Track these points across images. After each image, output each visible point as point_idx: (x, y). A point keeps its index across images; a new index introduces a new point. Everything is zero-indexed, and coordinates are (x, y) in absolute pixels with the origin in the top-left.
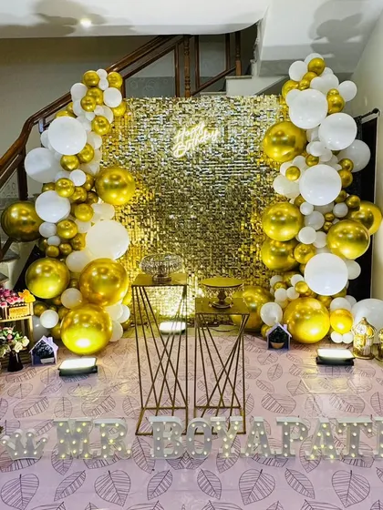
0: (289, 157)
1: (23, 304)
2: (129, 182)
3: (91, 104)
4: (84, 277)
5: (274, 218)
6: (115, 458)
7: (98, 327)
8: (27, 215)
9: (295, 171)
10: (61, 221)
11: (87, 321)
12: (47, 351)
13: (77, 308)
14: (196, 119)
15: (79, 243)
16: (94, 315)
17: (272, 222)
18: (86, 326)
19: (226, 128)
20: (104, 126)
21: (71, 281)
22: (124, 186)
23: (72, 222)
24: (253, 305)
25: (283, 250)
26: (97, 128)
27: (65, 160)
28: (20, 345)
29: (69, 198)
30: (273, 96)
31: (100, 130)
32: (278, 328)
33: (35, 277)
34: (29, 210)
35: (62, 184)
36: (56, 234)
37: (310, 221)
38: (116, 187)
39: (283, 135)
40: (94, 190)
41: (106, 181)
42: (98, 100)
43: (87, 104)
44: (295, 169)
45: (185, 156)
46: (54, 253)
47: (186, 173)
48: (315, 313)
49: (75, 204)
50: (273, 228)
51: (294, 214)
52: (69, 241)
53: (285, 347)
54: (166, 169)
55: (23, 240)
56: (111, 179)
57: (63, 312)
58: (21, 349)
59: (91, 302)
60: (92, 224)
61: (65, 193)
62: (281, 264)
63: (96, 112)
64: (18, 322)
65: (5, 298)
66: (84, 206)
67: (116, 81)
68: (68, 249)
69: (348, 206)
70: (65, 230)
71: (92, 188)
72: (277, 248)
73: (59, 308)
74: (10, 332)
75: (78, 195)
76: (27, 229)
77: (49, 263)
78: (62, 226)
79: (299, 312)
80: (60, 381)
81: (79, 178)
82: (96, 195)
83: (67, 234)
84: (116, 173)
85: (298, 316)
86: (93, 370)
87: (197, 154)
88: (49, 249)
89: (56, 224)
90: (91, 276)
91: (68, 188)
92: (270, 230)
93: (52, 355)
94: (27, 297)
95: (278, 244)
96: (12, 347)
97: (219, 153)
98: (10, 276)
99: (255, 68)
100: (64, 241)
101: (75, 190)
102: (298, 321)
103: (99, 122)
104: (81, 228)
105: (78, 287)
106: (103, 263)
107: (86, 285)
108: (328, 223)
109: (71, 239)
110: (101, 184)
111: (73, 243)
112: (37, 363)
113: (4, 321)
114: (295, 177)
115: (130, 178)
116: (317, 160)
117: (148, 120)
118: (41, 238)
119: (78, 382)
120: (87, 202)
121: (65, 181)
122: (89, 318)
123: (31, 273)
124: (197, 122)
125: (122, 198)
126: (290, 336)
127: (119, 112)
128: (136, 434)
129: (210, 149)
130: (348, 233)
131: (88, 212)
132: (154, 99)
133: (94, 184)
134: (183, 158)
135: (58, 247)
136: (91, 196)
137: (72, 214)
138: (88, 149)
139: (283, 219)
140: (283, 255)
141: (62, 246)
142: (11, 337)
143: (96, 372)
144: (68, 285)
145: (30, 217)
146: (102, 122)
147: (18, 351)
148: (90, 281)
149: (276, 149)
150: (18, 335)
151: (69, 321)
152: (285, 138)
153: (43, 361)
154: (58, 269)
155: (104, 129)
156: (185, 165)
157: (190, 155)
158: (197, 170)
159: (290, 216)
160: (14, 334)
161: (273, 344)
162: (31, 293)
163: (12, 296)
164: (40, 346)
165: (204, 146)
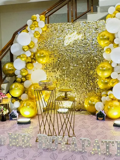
1: (7, 98)
3: (33, 27)
4: (29, 89)
5: (101, 68)
6: (26, 147)
7: (33, 108)
9: (110, 50)
10: (22, 69)
11: (29, 105)
12: (14, 115)
13: (26, 101)
14: (74, 30)
15: (29, 77)
16: (32, 104)
17: (100, 70)
18: (28, 107)
19: (85, 34)
20: (38, 35)
21: (25, 91)
22: (45, 56)
24: (94, 103)
25: (106, 81)
26: (35, 36)
27: (24, 47)
28: (6, 112)
29: (25, 61)
30: (103, 20)
31: (37, 36)
32: (100, 112)
33: (12, 89)
35: (22, 56)
36: (20, 74)
37: (115, 70)
38: (42, 57)
39: (104, 36)
41: (38, 55)
42: (36, 25)
43: (32, 27)
46: (19, 81)
47: (69, 51)
48: (116, 106)
49: (27, 63)
50: (101, 72)
51: (109, 67)
52: (25, 77)
53: (103, 120)
54: (62, 50)
55: (10, 76)
56: (40, 54)
57: (22, 102)
58: (6, 114)
59: (31, 99)
60: (34, 71)
61: (23, 59)
62: (105, 87)
63: (35, 30)
64: (6, 104)
65: (1, 96)
66: (30, 64)
67: (43, 18)
68: (24, 79)
70: (23, 72)
72: (104, 80)
73: (20, 100)
74: (2, 107)
75: (28, 60)
76: (11, 72)
77: (17, 84)
78: (22, 71)
80: (18, 125)
81: (29, 54)
83: (24, 74)
84: (43, 52)
85: (109, 107)
86: (29, 123)
87: (74, 44)
88: (18, 79)
89: (20, 70)
91: (24, 57)
92: (100, 73)
93: (16, 117)
94: (9, 96)
95: (104, 79)
96: (2, 113)
97: (82, 43)
100: (23, 76)
101: (27, 58)
102: (108, 109)
103: (36, 33)
104: (29, 72)
105: (27, 94)
106: (36, 85)
107: (29, 92)
112: (11, 119)
114: (109, 52)
115: (47, 54)
116: (118, 45)
117: (55, 31)
118: (16, 75)
119: (22, 126)
120: (32, 62)
121: (23, 55)
122: (30, 104)
123: (11, 87)
124: (74, 32)
125: (44, 61)
126: (105, 115)
127: (44, 29)
128: (36, 141)
129: (79, 41)
131: (31, 66)
132: (58, 24)
133: (34, 56)
134: (68, 45)
135: (21, 79)
136: (33, 60)
137: (26, 66)
138: (32, 43)
139: (104, 69)
140: (106, 83)
141: (22, 78)
142: (3, 109)
143: (30, 123)
144: (24, 93)
145: (12, 68)
146: (37, 33)
147: (4, 114)
148: (31, 91)
149: (102, 42)
150: (5, 109)
151: (23, 105)
152: (105, 37)
153: (13, 119)
154: (20, 87)
155: (38, 36)
156: (69, 48)
157: (71, 44)
158: (74, 50)
159: (107, 68)
160: (4, 108)
161: (98, 118)
162: (10, 94)
163: (4, 95)
164: (12, 113)
165: (76, 41)
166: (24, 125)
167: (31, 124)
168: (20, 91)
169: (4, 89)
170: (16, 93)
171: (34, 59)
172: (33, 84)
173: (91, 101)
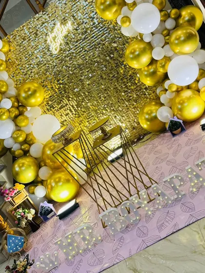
0: (118, 12)
1: (19, 192)
2: (37, 87)
4: (44, 157)
5: (131, 56)
6: (95, 245)
7: (68, 181)
9: (127, 19)
10: (13, 133)
11: (59, 181)
12: (47, 210)
13: (51, 176)
14: (53, 22)
15: (31, 139)
16: (62, 175)
17: (132, 59)
18: (61, 184)
19: (73, 17)
20: (2, 64)
21: (39, 164)
22: (35, 92)
23: (19, 130)
24: (154, 115)
25: (152, 70)
28: (31, 215)
29: (9, 118)
31: (1, 68)
32: (171, 121)
33: (17, 174)
36: (16, 143)
37: (154, 44)
38: (31, 95)
40: (20, 107)
41: (23, 95)
44: (125, 19)
45: (61, 50)
46: (20, 153)
47: (68, 59)
48: (189, 98)
49: (15, 119)
50: (135, 62)
51: (142, 46)
52: (25, 142)
53: (183, 130)
54: (55, 64)
56: (26, 92)
57: (45, 183)
58: (32, 217)
59: (56, 169)
60: (32, 124)
61: (4, 117)
62: (156, 80)
64: (24, 202)
65: (8, 194)
66: (20, 117)
68: (27, 147)
70: (18, 137)
71: (18, 103)
72: (147, 71)
73: (42, 182)
74: (21, 211)
75: (12, 113)
77: (21, 161)
78: (15, 136)
79: (180, 103)
80: (62, 222)
81: (7, 104)
82: (24, 106)
83: (21, 139)
84: (27, 86)
85: (180, 106)
86: (76, 206)
87: (67, 44)
88: (16, 153)
89: (12, 137)
90: (48, 155)
91: (4, 113)
92: (135, 65)
93: (52, 211)
94: (20, 187)
95: (146, 68)
96: (26, 218)
97: (79, 34)
100: (22, 143)
101: (9, 112)
102: (181, 110)
104: (27, 130)
105: (45, 165)
106: (50, 143)
107: (48, 161)
108: (167, 38)
110: (22, 99)
111: (28, 142)
112: (46, 219)
113: (15, 207)
114: (128, 23)
115: (36, 85)
116: (134, 4)
117: (26, 41)
119: (69, 218)
120: (21, 114)
122: (60, 178)
123: (14, 172)
124: (54, 24)
125: (39, 98)
126: (181, 121)
127: (6, 49)
128: (104, 227)
129: (72, 35)
130: (180, 37)
131: (24, 120)
133: (18, 101)
135: (21, 149)
136: (21, 109)
137: (16, 125)
139: (137, 53)
141: (23, 147)
142: (23, 213)
143: (78, 206)
144: (39, 167)
147: (31, 219)
148: (49, 158)
150: (26, 210)
151: (49, 186)
152: (108, 3)
153: (48, 216)
154: (27, 162)
155: (3, 66)
156: (64, 55)
157: (63, 47)
158: (73, 53)
159: (141, 48)
160: (24, 211)
161: (174, 132)
162: (20, 184)
163: (11, 192)
164: (42, 209)
165: (67, 36)
166: (71, 216)
167: (81, 206)
168: (32, 168)
169: (5, 182)
170: (28, 175)
171: (21, 105)
172: (45, 146)
173: (147, 113)
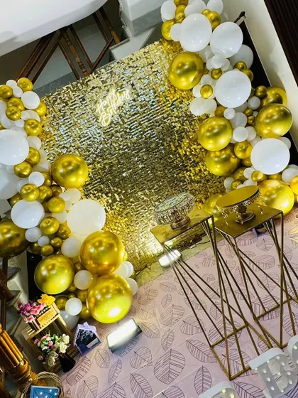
0: (197, 80)
1: (47, 309)
2: (80, 162)
3: (16, 112)
4: (84, 257)
5: (208, 134)
7: (119, 292)
8: (9, 231)
9: (207, 88)
10: (41, 221)
11: (108, 292)
12: (89, 336)
13: (93, 286)
14: (106, 88)
15: (65, 232)
16: (111, 285)
18: (109, 296)
19: (133, 85)
20: (36, 126)
21: (76, 265)
22: (77, 168)
23: (50, 217)
25: (224, 156)
26: (31, 131)
27: (18, 169)
28: (63, 344)
29: (38, 199)
30: (156, 43)
31: (35, 131)
33: (45, 280)
34: (9, 227)
35: (26, 190)
36: (43, 234)
38: (72, 171)
39: (183, 65)
40: (55, 183)
41: (61, 170)
42: (20, 107)
43: (13, 114)
44: (207, 87)
45: (112, 122)
46: (49, 250)
47: (119, 135)
48: (278, 190)
49: (45, 202)
50: (211, 141)
51: (222, 123)
52: (56, 235)
54: (102, 139)
55: (17, 254)
56: (64, 167)
57: (82, 295)
58: (66, 347)
59: (100, 275)
60: (68, 212)
61: (32, 197)
63: (23, 118)
64: (51, 326)
65: (29, 312)
66: (54, 200)
67: (27, 85)
68: (58, 242)
69: (259, 97)
70: (48, 227)
71: (52, 182)
72: (218, 157)
74: (49, 339)
75: (44, 193)
76: (16, 243)
77: (50, 262)
78: (44, 225)
81: (38, 179)
82: (58, 186)
83: (52, 230)
84: (65, 160)
85: (266, 199)
86: (139, 332)
87: (121, 116)
88: (44, 249)
89: (38, 226)
90: (90, 254)
91: (33, 191)
92: (209, 145)
93: (94, 337)
94: (48, 301)
95: (218, 153)
96: (58, 351)
97: (137, 107)
98: (21, 289)
99: (129, 31)
100: (52, 236)
101: (40, 191)
103: (29, 125)
104: (60, 218)
105: (84, 268)
106: (93, 238)
107: (90, 263)
108: (250, 118)
109: (58, 231)
110: (58, 175)
111: (61, 235)
112: (85, 350)
113: (38, 332)
114: (210, 93)
116: (220, 72)
117: (67, 107)
118: (31, 244)
120: (54, 195)
121: (27, 187)
122: (108, 288)
123: (39, 278)
124: (108, 91)
125: (80, 178)
127: (42, 111)
128: (231, 380)
129: (128, 107)
130: (272, 116)
131: (59, 203)
132: (65, 88)
133: (52, 178)
134: (110, 124)
135: (50, 244)
136: (55, 189)
137: (47, 211)
138: (33, 151)
139: (216, 131)
140: (227, 160)
141: (53, 242)
142: (52, 343)
144: (75, 271)
145: (12, 232)
146: (33, 123)
147: (64, 352)
148: (91, 258)
149: (183, 79)
150: (57, 337)
151: (93, 300)
152: (186, 67)
153: (89, 346)
154: (59, 262)
155: (38, 129)
156: (115, 129)
157: (116, 119)
158: (127, 128)
159: (220, 125)
160: (53, 338)
161: (259, 230)
162: (49, 295)
163: (34, 307)
164: (81, 335)
165: (122, 107)
166: (134, 347)
167: (144, 331)
168: (66, 271)
170: (59, 282)
171: (54, 185)
172: (85, 243)
